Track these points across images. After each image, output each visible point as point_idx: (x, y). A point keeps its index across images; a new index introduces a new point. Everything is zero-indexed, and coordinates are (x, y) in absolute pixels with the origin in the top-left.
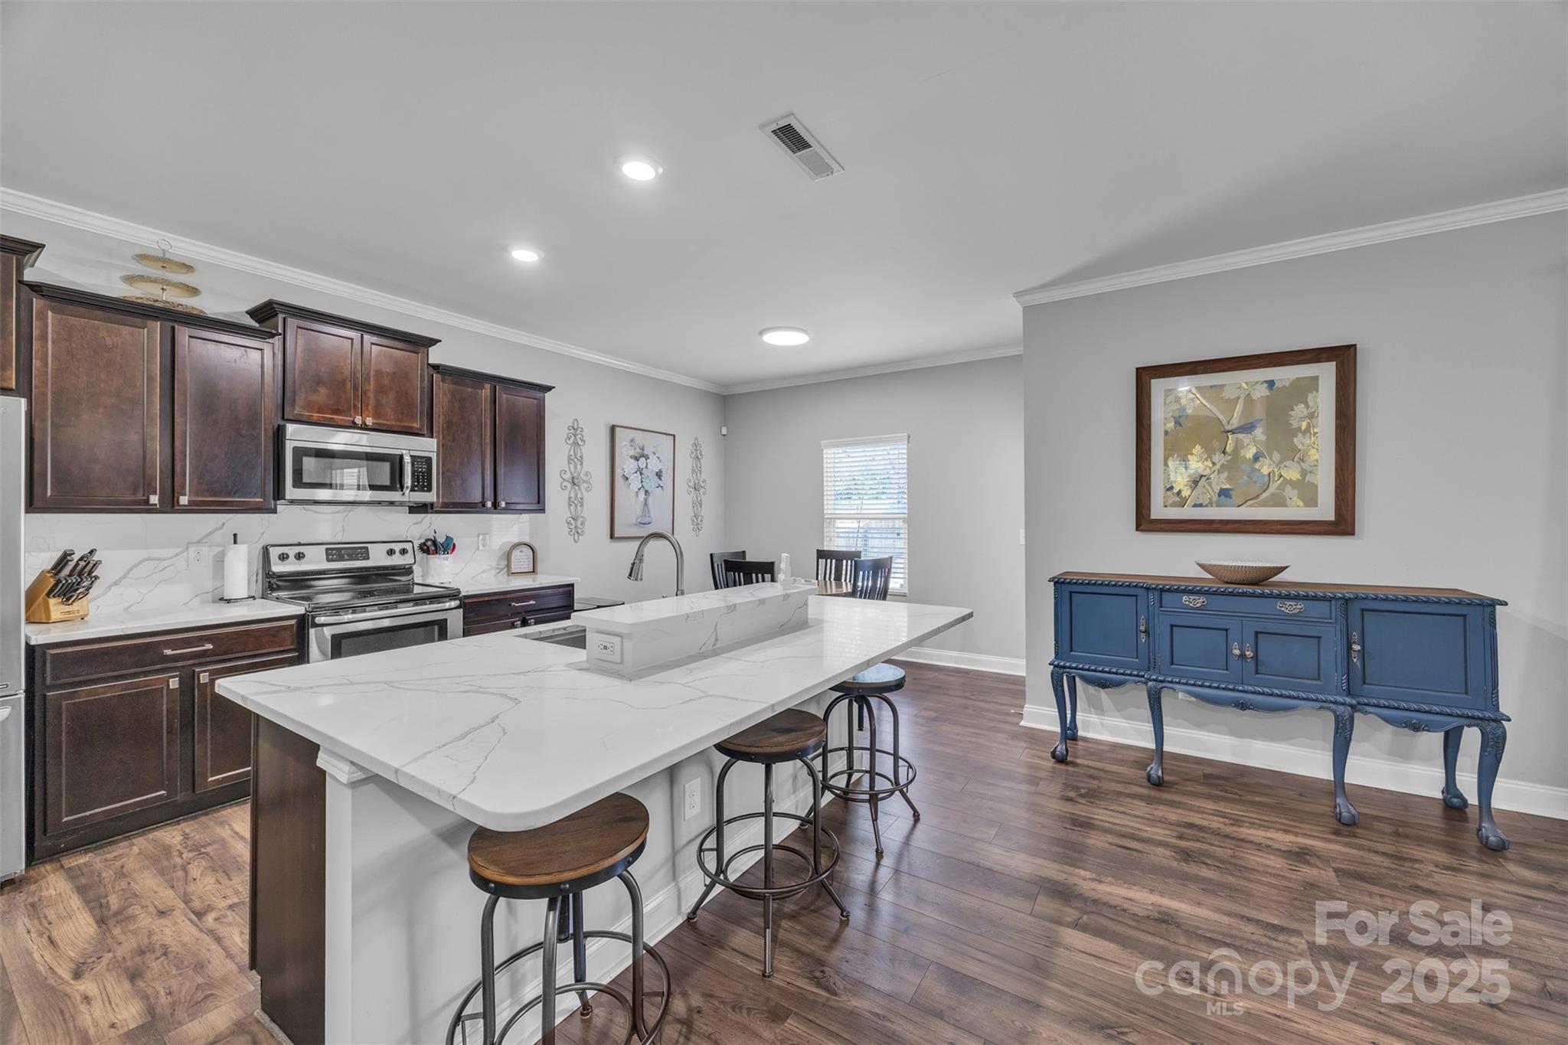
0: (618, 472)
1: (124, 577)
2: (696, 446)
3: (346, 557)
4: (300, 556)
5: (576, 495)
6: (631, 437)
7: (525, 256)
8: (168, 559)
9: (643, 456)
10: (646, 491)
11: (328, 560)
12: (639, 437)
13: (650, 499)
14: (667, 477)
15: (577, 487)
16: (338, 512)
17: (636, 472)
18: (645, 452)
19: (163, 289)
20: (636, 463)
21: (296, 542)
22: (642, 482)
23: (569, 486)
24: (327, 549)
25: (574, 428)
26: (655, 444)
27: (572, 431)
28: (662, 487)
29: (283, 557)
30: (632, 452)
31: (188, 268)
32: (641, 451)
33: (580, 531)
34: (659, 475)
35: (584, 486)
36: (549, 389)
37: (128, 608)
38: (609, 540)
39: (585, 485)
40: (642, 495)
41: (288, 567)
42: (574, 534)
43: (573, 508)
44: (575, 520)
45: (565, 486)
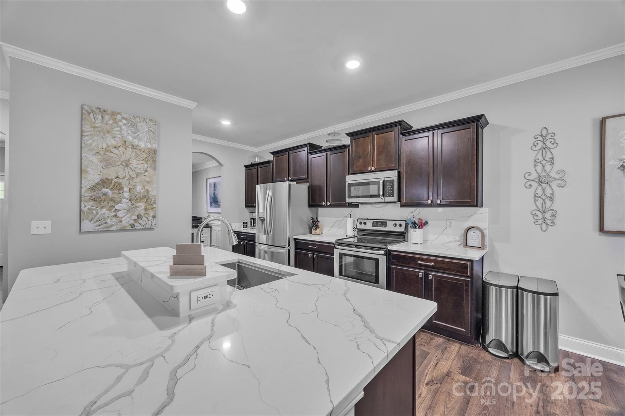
0: (610, 162)
3: (379, 225)
4: (365, 223)
5: (544, 192)
8: (341, 221)
11: (373, 226)
15: (545, 185)
16: (382, 207)
19: (334, 142)
21: (366, 218)
23: (535, 185)
24: (373, 222)
25: (542, 135)
27: (541, 138)
29: (361, 223)
33: (549, 222)
35: (554, 184)
38: (598, 232)
41: (363, 227)
42: (541, 224)
43: (539, 203)
44: (543, 212)
45: (530, 185)
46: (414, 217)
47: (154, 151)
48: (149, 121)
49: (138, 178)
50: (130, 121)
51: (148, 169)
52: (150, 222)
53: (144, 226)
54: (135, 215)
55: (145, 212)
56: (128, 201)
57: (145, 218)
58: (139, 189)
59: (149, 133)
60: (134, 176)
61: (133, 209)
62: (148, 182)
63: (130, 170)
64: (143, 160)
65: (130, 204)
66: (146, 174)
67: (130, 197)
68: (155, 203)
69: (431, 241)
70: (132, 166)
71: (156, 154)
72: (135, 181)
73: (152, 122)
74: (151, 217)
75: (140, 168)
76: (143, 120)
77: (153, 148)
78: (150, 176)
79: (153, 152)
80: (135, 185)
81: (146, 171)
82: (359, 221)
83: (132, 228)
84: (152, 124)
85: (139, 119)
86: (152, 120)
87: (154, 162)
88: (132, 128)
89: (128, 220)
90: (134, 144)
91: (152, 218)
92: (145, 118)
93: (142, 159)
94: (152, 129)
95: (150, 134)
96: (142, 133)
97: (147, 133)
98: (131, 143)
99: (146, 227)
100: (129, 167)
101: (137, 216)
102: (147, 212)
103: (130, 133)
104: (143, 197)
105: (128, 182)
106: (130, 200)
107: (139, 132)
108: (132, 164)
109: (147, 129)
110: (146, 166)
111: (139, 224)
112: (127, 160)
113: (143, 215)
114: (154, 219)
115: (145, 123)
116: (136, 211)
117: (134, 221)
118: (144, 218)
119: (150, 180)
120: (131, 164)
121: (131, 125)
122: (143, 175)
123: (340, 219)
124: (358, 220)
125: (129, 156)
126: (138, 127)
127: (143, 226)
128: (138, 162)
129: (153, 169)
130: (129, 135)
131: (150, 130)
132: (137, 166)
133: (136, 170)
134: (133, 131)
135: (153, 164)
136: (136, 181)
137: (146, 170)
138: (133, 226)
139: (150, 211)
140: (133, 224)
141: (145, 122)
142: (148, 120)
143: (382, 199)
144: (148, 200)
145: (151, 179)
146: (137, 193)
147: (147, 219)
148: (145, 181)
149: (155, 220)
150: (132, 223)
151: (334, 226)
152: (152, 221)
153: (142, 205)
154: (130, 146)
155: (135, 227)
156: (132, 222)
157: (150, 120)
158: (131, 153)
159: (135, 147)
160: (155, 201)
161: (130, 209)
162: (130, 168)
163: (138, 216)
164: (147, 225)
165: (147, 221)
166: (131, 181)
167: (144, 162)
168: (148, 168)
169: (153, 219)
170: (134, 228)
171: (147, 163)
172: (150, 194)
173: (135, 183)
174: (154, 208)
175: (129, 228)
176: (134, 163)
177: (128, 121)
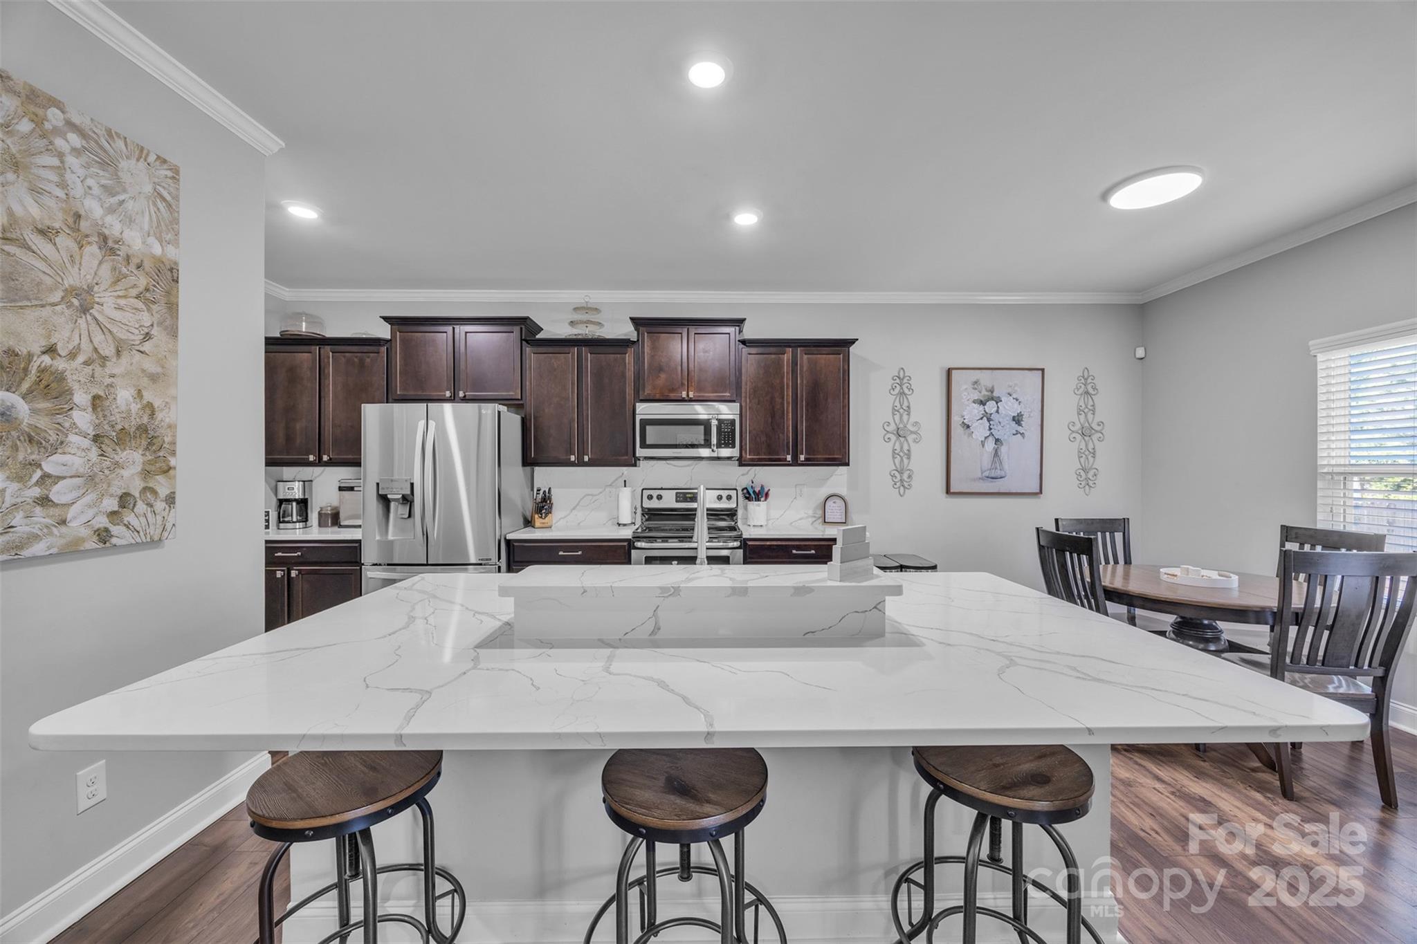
0: (956, 419)
1: (578, 504)
2: (1086, 379)
3: (689, 500)
4: (659, 497)
5: (902, 448)
6: (974, 379)
7: (746, 219)
8: (596, 495)
9: (992, 399)
10: (997, 440)
11: (677, 501)
12: (986, 379)
13: (1003, 450)
14: (1031, 424)
15: (902, 439)
17: (982, 419)
18: (995, 394)
19: (587, 327)
20: (981, 408)
21: (660, 487)
22: (990, 429)
23: (893, 438)
24: (677, 493)
25: (899, 378)
26: (1011, 384)
27: (898, 381)
28: (1022, 434)
29: (650, 497)
30: (976, 396)
31: (597, 310)
32: (989, 394)
33: (906, 484)
34: (1017, 420)
35: (911, 438)
36: (853, 342)
37: (579, 524)
38: (945, 494)
39: (914, 436)
40: (990, 445)
41: (655, 504)
42: (899, 487)
43: (898, 460)
44: (901, 473)
45: (889, 438)
46: (753, 482)
47: (171, 270)
48: (158, 163)
49: (120, 360)
50: (92, 143)
51: (155, 331)
52: (159, 518)
53: (142, 534)
54: (112, 495)
55: (143, 485)
56: (86, 443)
57: (145, 506)
58: (126, 400)
59: (155, 204)
60: (108, 350)
61: (107, 472)
62: (154, 378)
63: (93, 326)
64: (137, 297)
65: (94, 454)
66: (147, 347)
67: (94, 430)
68: (173, 453)
69: (773, 521)
70: (101, 312)
71: (178, 282)
72: (111, 367)
73: (165, 166)
74: (162, 501)
75: (127, 323)
76: (137, 152)
77: (168, 260)
78: (160, 356)
79: (169, 272)
80: (111, 386)
81: (148, 337)
82: (646, 493)
83: (102, 545)
84: (166, 177)
85: (126, 145)
86: (165, 161)
87: (172, 308)
88: (102, 173)
89: (91, 513)
90: (107, 232)
91: (163, 504)
92: (142, 149)
93: (134, 292)
94: (165, 194)
95: (158, 209)
96: (133, 198)
97: (151, 202)
98: (97, 224)
99: (148, 537)
100: (91, 314)
101: (117, 499)
102: (150, 485)
103: (96, 190)
104: (137, 429)
105: (88, 370)
106: (96, 439)
107: (125, 191)
108: (102, 305)
109: (148, 189)
110: (146, 319)
111: (124, 529)
112: (85, 287)
113: (137, 495)
114: (172, 506)
115: (142, 164)
116: (116, 482)
117: (108, 517)
118: (141, 507)
119: (159, 370)
120: (98, 304)
121: (97, 159)
122: (138, 351)
123: (596, 491)
124: (644, 491)
125: (92, 272)
126: (119, 173)
127: (138, 532)
128: (122, 302)
129: (168, 334)
130: (92, 195)
131: (158, 193)
132: (117, 315)
133: (115, 330)
134: (103, 182)
135: (169, 317)
136: (116, 371)
137: (147, 333)
138: (103, 536)
139: (159, 483)
140: (106, 530)
141: (145, 160)
142: (152, 158)
143: (713, 451)
144: (155, 441)
145: (163, 367)
146: (118, 416)
147: (149, 509)
148: (143, 371)
149: (173, 510)
150: (101, 526)
151: (578, 507)
152: (165, 513)
153: (133, 459)
154: (96, 239)
155: (114, 541)
156: (102, 521)
157: (158, 157)
158: (97, 262)
159: (110, 243)
160: (175, 443)
161: (95, 475)
162: (96, 319)
163: (121, 497)
164: (151, 530)
165: (149, 515)
166: (98, 370)
167: (140, 305)
168: (152, 325)
169: (167, 506)
170: (108, 544)
171: (149, 310)
172: (159, 419)
173: (112, 376)
174: (170, 468)
175: (92, 544)
176: (107, 304)
177: (87, 142)
